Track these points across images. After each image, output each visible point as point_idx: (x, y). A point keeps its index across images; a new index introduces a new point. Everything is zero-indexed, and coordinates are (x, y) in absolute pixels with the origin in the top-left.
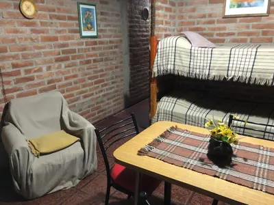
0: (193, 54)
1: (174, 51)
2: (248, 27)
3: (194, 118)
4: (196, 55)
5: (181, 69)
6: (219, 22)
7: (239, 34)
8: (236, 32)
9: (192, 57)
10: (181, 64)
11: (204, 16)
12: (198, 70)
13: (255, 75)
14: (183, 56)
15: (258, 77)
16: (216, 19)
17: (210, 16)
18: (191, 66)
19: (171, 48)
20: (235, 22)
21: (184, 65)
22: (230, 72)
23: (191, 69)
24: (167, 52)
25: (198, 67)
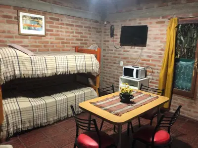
0: (33, 61)
1: (17, 60)
2: (36, 42)
3: (38, 106)
4: (35, 61)
5: (26, 72)
6: (16, 37)
7: (32, 46)
8: (29, 45)
9: (33, 63)
10: (25, 69)
11: (4, 32)
12: (39, 71)
13: (70, 69)
14: (25, 63)
15: (70, 70)
16: (14, 35)
17: (9, 32)
18: (34, 70)
19: (13, 58)
20: (28, 38)
21: (28, 69)
22: (58, 69)
23: (34, 72)
24: (11, 60)
25: (39, 69)
